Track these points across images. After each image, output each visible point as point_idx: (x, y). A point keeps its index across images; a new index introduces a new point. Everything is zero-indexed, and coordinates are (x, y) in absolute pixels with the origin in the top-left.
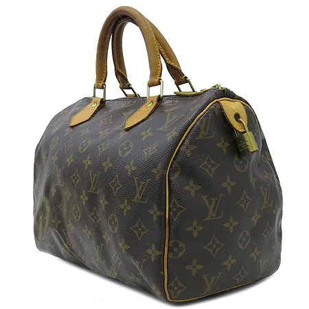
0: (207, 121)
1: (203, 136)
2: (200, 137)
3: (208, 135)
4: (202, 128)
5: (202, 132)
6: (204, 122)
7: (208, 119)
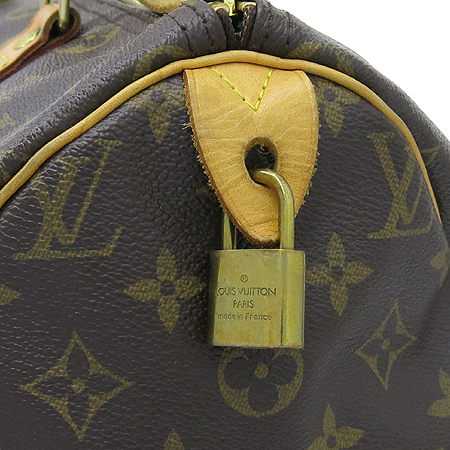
0: (84, 175)
1: (55, 245)
2: (41, 250)
3: (80, 244)
4: (52, 211)
5: (52, 223)
6: (66, 182)
7: (93, 165)
